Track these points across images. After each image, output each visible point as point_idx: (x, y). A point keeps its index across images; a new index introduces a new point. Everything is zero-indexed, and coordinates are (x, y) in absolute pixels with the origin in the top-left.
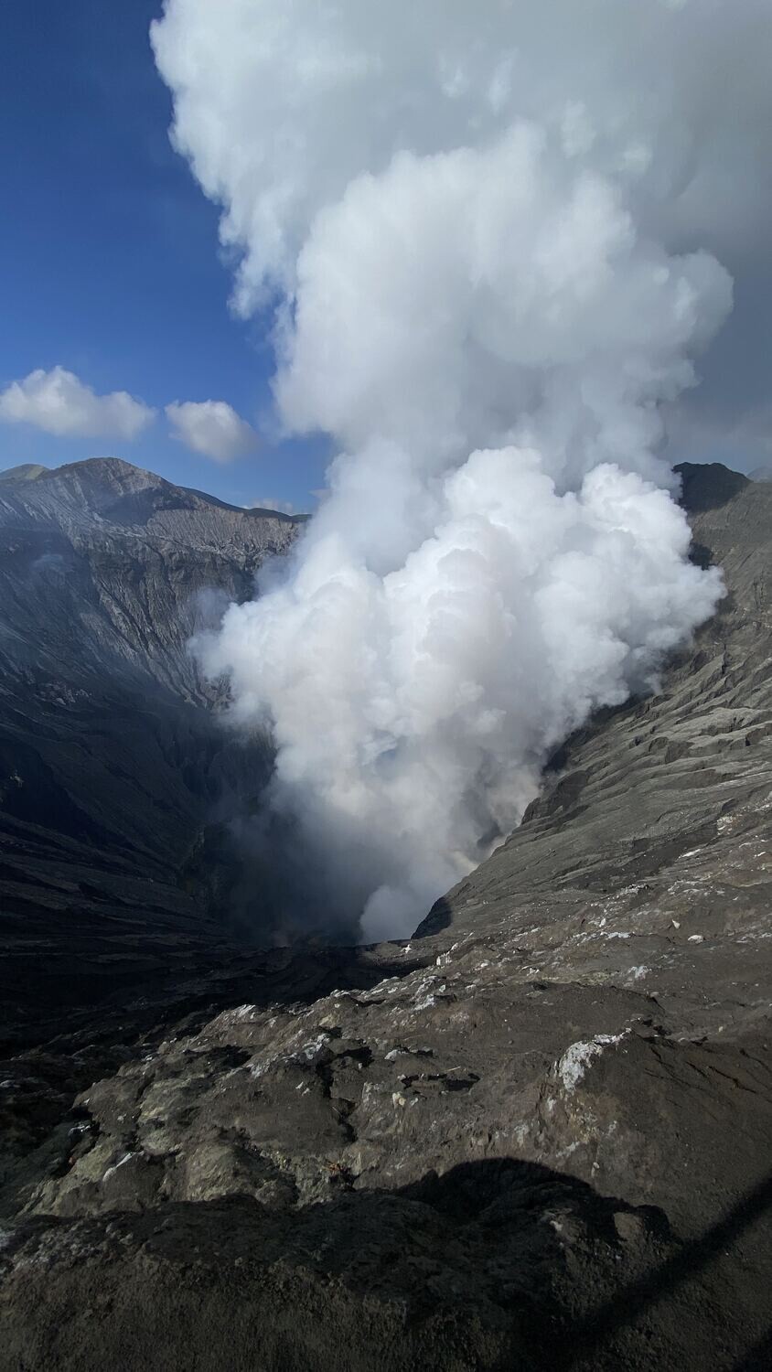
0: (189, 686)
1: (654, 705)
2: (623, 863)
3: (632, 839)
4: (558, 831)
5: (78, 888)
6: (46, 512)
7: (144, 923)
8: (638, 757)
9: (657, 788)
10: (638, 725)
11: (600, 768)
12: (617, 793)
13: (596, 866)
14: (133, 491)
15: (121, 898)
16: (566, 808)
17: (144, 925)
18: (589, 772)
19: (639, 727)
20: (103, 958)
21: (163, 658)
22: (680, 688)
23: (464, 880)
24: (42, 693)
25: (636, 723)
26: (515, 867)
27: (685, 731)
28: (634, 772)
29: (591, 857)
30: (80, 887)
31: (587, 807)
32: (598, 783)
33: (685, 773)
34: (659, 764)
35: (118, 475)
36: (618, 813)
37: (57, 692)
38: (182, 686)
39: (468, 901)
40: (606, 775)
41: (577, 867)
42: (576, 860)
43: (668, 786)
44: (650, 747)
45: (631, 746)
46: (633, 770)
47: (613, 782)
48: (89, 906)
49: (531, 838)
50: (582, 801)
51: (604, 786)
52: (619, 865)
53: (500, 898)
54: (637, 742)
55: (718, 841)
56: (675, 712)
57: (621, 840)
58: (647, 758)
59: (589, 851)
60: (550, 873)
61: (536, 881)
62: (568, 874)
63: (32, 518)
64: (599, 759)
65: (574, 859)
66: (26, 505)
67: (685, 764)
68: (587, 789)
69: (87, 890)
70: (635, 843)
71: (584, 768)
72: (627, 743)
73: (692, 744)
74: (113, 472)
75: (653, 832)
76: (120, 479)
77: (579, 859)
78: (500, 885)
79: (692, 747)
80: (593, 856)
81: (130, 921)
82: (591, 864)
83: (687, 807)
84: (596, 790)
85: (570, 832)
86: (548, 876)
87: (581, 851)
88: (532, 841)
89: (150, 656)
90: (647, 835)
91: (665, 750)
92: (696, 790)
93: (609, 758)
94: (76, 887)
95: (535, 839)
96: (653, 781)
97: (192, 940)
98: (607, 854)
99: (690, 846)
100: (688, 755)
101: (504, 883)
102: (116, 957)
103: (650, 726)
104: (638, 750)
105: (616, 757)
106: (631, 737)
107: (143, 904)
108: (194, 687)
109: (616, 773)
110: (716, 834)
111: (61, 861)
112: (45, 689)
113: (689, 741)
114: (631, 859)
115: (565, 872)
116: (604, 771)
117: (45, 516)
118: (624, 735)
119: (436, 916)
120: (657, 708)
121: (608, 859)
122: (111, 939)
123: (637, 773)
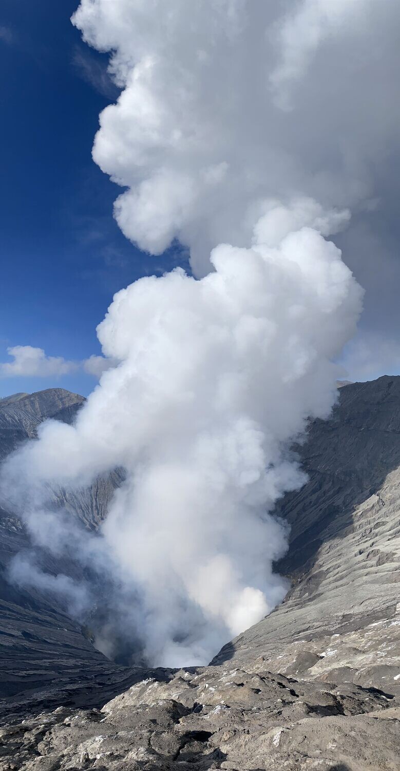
0: (88, 518)
1: (375, 528)
2: (334, 628)
3: (342, 614)
4: (301, 608)
5: (21, 634)
6: (17, 418)
7: (57, 653)
8: (359, 562)
9: (366, 582)
10: (363, 541)
11: (334, 569)
12: (342, 585)
13: (318, 629)
14: (67, 405)
15: (46, 640)
16: (310, 594)
17: (57, 654)
18: (328, 571)
19: (364, 543)
20: (23, 673)
21: (73, 502)
22: (393, 517)
23: (241, 634)
24: (4, 523)
25: (362, 540)
26: (272, 628)
27: (392, 546)
28: (355, 572)
29: (316, 624)
30: (22, 633)
31: (322, 594)
32: (331, 579)
33: (386, 573)
34: (372, 566)
35: (61, 397)
36: (338, 599)
37: (12, 523)
38: (84, 518)
39: (242, 646)
40: (338, 573)
41: (307, 630)
42: (307, 626)
43: (374, 582)
44: (368, 555)
45: (356, 555)
46: (354, 571)
47: (342, 578)
48: (25, 644)
49: (284, 611)
50: (321, 589)
51: (336, 580)
52: (332, 629)
53: (259, 646)
54: (361, 553)
55: (395, 617)
56: (388, 533)
57: (336, 614)
58: (364, 563)
59: (315, 620)
60: (291, 632)
61: (281, 637)
62: (300, 634)
63: (8, 422)
64: (335, 563)
65: (306, 625)
66: (6, 415)
67: (388, 567)
68: (324, 582)
69: (27, 635)
70: (344, 616)
71: (324, 569)
72: (354, 553)
73: (396, 554)
74: (58, 396)
75: (357, 610)
76: (61, 399)
77: (309, 625)
78: (260, 639)
79: (395, 556)
80: (318, 623)
81: (49, 652)
82: (316, 628)
83: (381, 596)
84: (330, 583)
85: (308, 608)
86: (289, 634)
87: (311, 620)
88: (285, 613)
89: (66, 500)
90: (351, 612)
91: (377, 558)
92: (390, 585)
93: (341, 563)
94: (20, 633)
95: (287, 612)
96: (365, 578)
97: (82, 663)
98: (326, 622)
99: (377, 619)
100: (392, 561)
101: (262, 637)
102: (32, 672)
103: (371, 542)
104: (361, 557)
105: (346, 562)
106: (357, 550)
107: (59, 643)
108: (91, 518)
109: (344, 572)
110: (395, 612)
111: (13, 619)
112: (5, 521)
113: (394, 552)
114: (340, 626)
115: (300, 632)
116: (337, 571)
117: (16, 420)
118: (353, 548)
119: (223, 654)
120: (377, 531)
121: (326, 625)
122: (33, 662)
123: (356, 572)
